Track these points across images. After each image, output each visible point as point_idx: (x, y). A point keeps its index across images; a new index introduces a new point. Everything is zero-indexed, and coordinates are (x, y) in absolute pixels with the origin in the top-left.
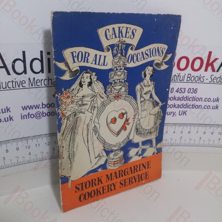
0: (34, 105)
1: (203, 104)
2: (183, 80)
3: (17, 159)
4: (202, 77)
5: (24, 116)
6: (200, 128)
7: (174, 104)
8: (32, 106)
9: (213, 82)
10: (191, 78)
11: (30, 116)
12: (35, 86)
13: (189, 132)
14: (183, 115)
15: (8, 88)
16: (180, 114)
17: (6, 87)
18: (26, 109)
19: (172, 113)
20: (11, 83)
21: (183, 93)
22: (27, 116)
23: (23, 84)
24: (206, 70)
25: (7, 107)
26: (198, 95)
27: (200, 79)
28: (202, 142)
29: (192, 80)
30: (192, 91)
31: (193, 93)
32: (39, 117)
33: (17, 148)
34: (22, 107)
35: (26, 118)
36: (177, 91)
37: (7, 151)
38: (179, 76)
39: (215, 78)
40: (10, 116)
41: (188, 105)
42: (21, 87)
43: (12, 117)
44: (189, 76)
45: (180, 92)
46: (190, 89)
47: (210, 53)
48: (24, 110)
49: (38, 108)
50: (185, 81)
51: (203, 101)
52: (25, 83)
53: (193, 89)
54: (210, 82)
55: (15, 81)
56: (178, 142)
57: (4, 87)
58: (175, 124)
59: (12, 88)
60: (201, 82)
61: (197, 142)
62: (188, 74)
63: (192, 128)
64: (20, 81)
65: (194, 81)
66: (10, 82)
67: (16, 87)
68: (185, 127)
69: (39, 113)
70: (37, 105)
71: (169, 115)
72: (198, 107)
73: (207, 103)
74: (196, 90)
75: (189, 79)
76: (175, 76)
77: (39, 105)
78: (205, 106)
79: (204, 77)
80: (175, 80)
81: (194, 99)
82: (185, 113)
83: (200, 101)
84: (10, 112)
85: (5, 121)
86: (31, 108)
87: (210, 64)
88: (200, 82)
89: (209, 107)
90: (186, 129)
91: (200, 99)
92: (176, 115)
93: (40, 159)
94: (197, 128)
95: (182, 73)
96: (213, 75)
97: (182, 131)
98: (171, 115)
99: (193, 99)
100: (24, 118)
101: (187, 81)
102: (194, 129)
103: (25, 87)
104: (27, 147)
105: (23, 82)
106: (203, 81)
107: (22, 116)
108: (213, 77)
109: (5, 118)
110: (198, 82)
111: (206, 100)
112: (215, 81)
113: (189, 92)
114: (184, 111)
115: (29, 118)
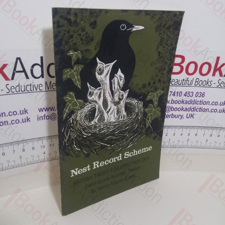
0: (50, 108)
1: (210, 107)
2: (191, 84)
3: (33, 158)
4: (210, 82)
5: (40, 117)
6: (207, 131)
7: (182, 107)
8: (48, 108)
9: (221, 86)
10: (199, 82)
11: (45, 117)
12: (51, 89)
13: (196, 135)
14: (191, 118)
15: (26, 91)
16: (188, 117)
17: (24, 91)
18: (42, 111)
19: (180, 116)
20: (30, 86)
21: (191, 96)
22: (43, 117)
23: (40, 87)
24: (214, 75)
25: (25, 109)
26: (205, 99)
27: (208, 83)
28: (208, 144)
29: (200, 84)
30: (199, 95)
31: (201, 96)
32: (54, 118)
33: (33, 148)
34: (39, 109)
35: (42, 120)
36: (185, 95)
37: (24, 150)
38: (187, 80)
39: (222, 83)
40: (27, 117)
41: (195, 108)
42: (38, 90)
43: (29, 118)
44: (197, 81)
45: (187, 96)
46: (197, 93)
47: (218, 58)
48: (40, 111)
49: (53, 110)
50: (193, 85)
51: (210, 105)
52: (42, 86)
53: (200, 93)
54: (217, 86)
55: (33, 85)
56: (185, 144)
57: (23, 89)
58: (182, 127)
59: (30, 91)
60: (209, 86)
61: (204, 144)
62: (197, 79)
63: (199, 130)
64: (38, 85)
65: (202, 86)
66: (28, 85)
67: (33, 90)
68: (192, 130)
69: (54, 114)
70: (52, 107)
71: (177, 117)
72: (206, 110)
73: (214, 107)
74: (204, 94)
75: (197, 83)
76: (184, 80)
77: (54, 107)
78: (212, 109)
79: (212, 81)
80: (183, 84)
81: (202, 102)
82: (192, 116)
83: (207, 104)
84: (28, 113)
85: (23, 122)
86: (47, 111)
87: (218, 69)
88: (207, 86)
89: (215, 111)
90: (193, 132)
91: (207, 103)
92: (183, 118)
93: (54, 158)
94: (203, 130)
95: (191, 78)
96: (220, 80)
97: (189, 134)
98: (178, 118)
99: (200, 103)
100: (40, 120)
101: (195, 85)
102: (200, 132)
103: (42, 90)
104: (42, 146)
105: (41, 85)
106: (210, 85)
107: (38, 117)
108: (220, 82)
109: (23, 119)
110: (205, 86)
111: (213, 103)
112: (222, 85)
113: (197, 96)
114: (192, 114)
115: (44, 119)
